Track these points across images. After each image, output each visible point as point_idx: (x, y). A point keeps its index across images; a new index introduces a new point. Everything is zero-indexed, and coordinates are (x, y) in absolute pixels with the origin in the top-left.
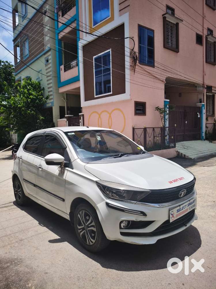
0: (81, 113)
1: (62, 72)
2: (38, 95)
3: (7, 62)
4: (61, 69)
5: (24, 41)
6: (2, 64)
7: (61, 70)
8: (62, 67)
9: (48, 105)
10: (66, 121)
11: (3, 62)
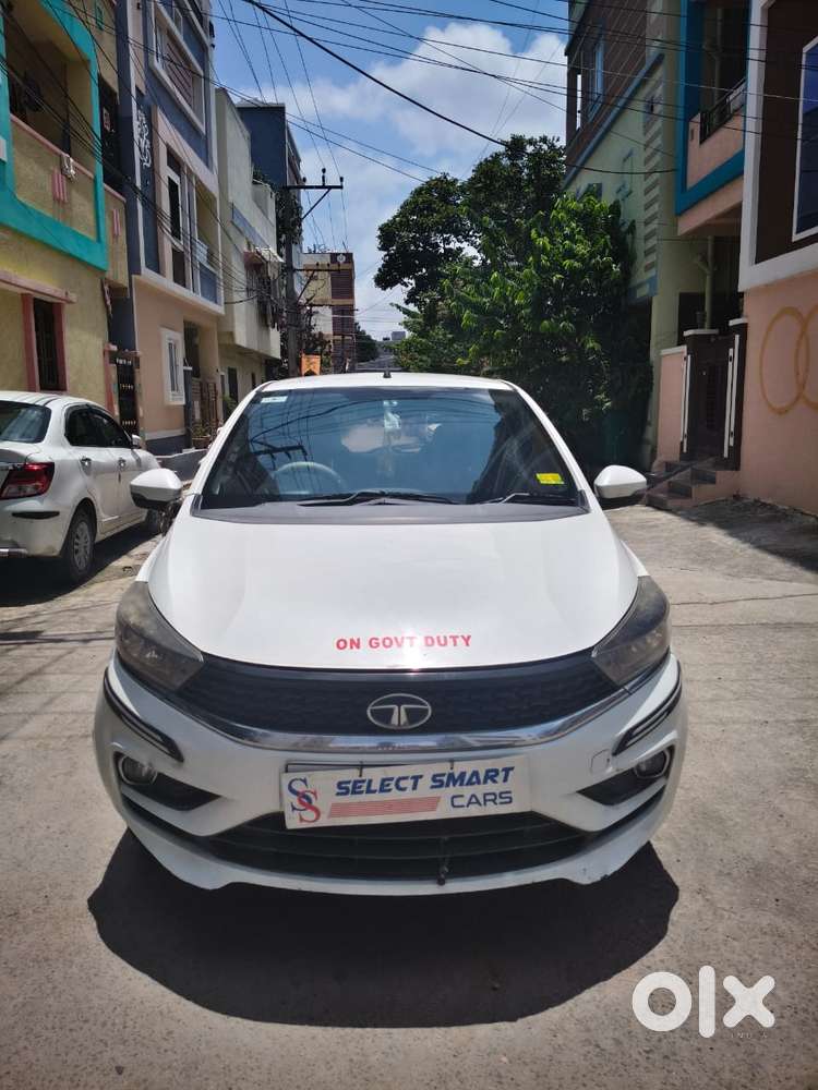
0: (739, 317)
1: (694, 143)
2: (592, 255)
3: (544, 140)
4: (692, 131)
5: (593, 48)
6: (530, 149)
7: (692, 138)
8: (695, 126)
9: (642, 293)
10: (685, 354)
11: (531, 142)
